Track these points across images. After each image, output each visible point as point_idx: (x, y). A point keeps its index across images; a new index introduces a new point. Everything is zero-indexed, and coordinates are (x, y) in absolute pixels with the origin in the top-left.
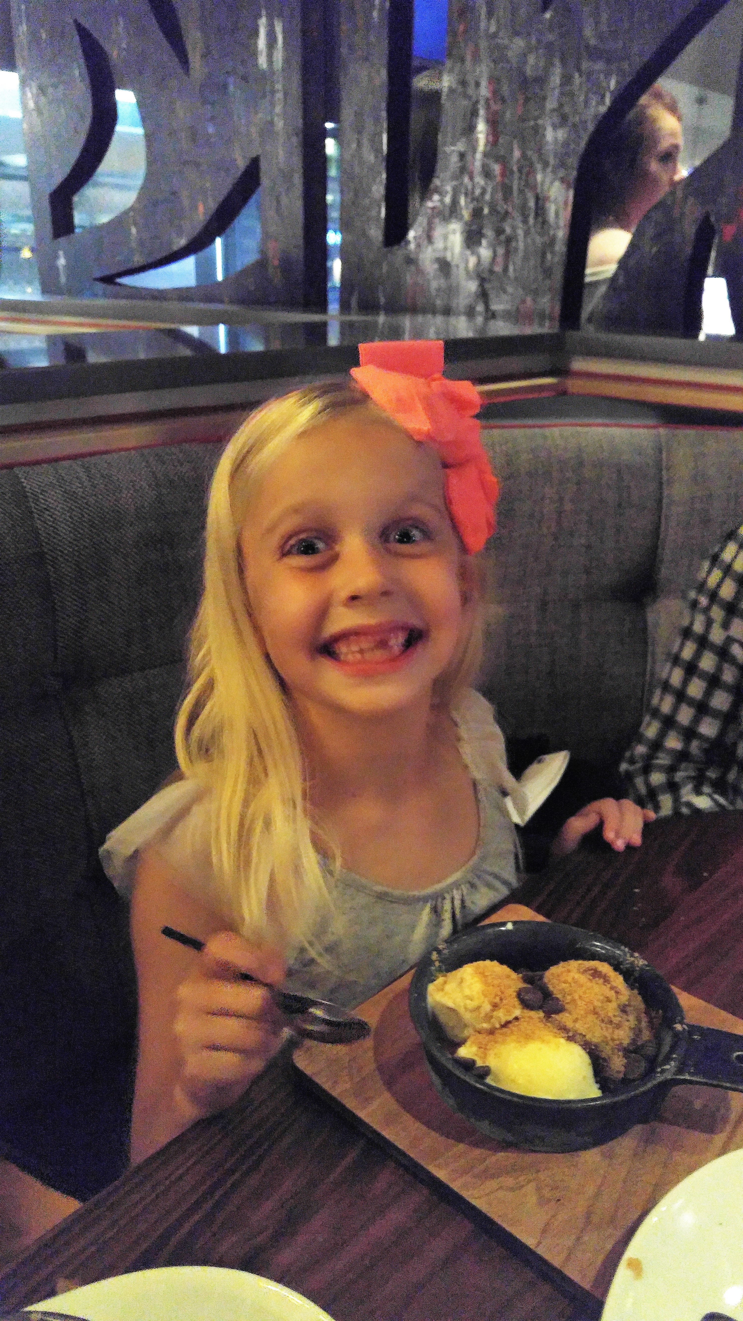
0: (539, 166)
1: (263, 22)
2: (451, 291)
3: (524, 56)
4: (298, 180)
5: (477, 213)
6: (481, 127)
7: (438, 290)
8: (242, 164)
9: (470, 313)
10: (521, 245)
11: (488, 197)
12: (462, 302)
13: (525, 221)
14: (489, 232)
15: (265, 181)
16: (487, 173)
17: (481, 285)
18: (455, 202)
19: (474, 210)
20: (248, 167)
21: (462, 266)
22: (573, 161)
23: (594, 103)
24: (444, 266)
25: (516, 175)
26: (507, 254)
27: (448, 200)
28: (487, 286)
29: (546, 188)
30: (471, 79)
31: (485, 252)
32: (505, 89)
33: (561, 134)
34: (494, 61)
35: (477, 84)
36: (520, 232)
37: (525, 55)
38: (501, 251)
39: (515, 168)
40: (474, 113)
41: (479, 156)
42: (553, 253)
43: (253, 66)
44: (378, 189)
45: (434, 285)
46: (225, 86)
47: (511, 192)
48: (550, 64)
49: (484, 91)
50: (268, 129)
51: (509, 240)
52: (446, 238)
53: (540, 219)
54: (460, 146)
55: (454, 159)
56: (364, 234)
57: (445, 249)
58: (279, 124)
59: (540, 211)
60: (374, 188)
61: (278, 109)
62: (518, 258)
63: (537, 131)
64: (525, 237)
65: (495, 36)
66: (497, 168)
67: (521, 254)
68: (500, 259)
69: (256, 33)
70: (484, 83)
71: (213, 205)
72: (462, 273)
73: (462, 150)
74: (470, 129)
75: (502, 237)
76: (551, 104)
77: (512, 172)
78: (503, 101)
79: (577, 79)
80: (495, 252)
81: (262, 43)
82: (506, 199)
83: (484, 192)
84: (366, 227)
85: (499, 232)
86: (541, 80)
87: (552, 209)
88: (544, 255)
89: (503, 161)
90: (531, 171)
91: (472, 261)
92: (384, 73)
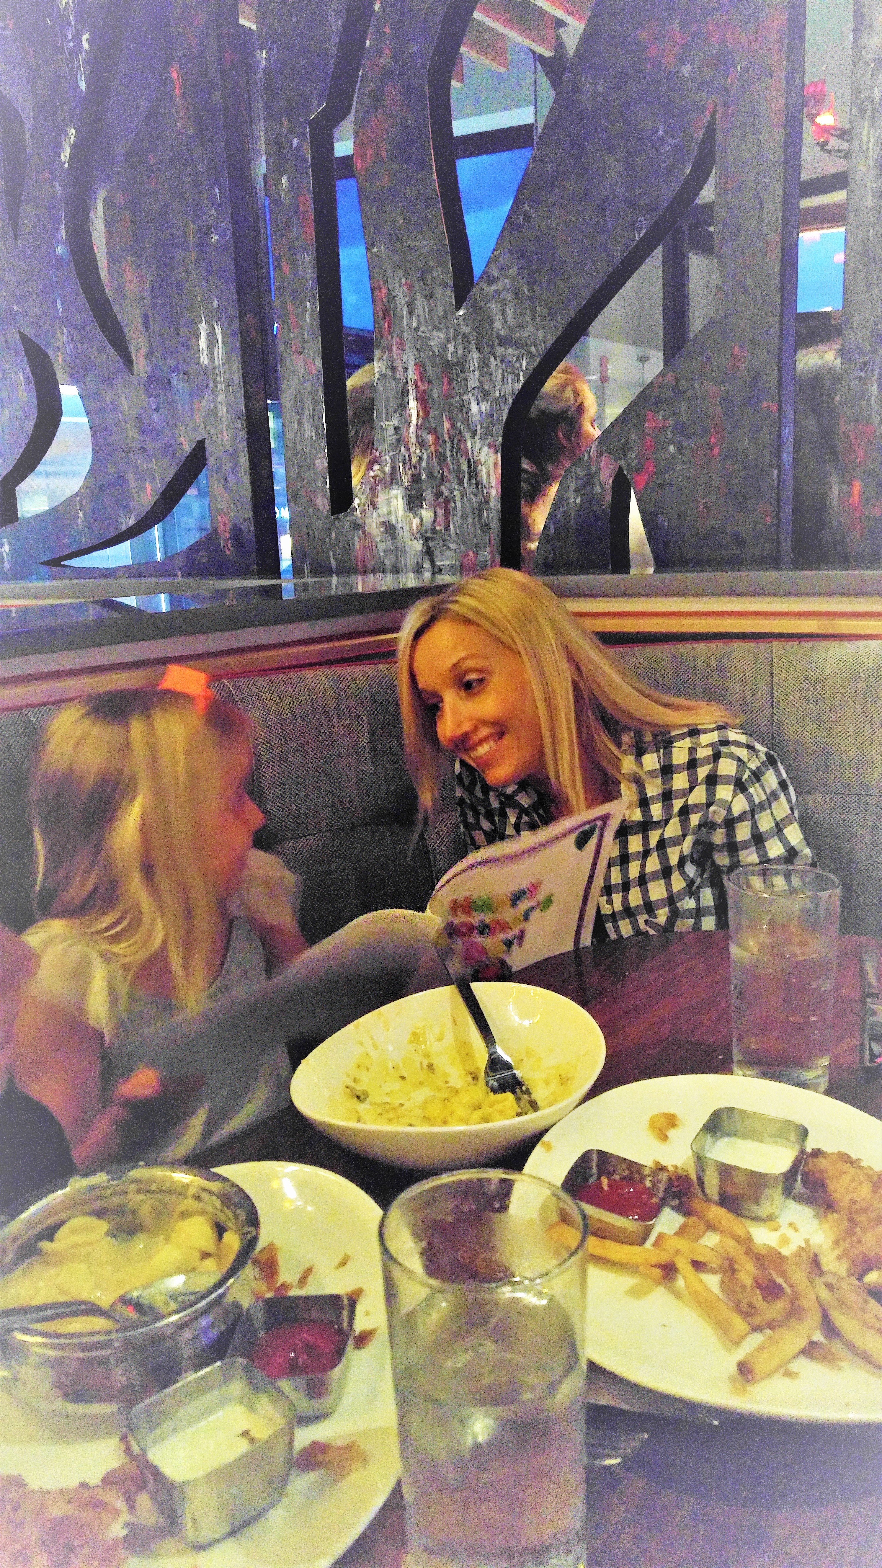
0: (468, 435)
1: (203, 327)
2: (398, 551)
3: (444, 346)
4: (244, 459)
5: (416, 479)
6: (413, 405)
7: (385, 551)
8: (187, 448)
9: (418, 569)
10: (459, 505)
11: (424, 464)
12: (410, 560)
13: (461, 482)
14: (428, 495)
15: (211, 461)
16: (421, 443)
17: (426, 544)
18: (394, 468)
19: (412, 475)
20: (194, 449)
21: (406, 529)
22: (498, 430)
23: (510, 381)
24: (390, 529)
25: (448, 444)
26: (447, 513)
27: (387, 469)
28: (431, 544)
29: (476, 454)
30: (398, 364)
31: (427, 514)
32: (431, 372)
33: (485, 407)
34: (418, 350)
35: (405, 369)
36: (457, 493)
37: (446, 345)
38: (441, 512)
39: (447, 439)
40: (405, 393)
41: (412, 429)
42: (489, 510)
43: (195, 364)
44: (322, 463)
45: (382, 547)
46: (169, 382)
47: (445, 459)
48: (467, 350)
49: (412, 375)
50: (212, 414)
51: (447, 502)
52: (389, 503)
53: (474, 481)
54: (395, 421)
55: (391, 431)
56: (311, 503)
57: (389, 513)
58: (223, 410)
59: (473, 472)
60: (318, 462)
61: (221, 398)
62: (457, 518)
63: (463, 406)
64: (462, 497)
65: (417, 329)
66: (430, 438)
67: (459, 513)
68: (441, 519)
69: (197, 336)
70: (411, 368)
71: (160, 486)
72: (407, 535)
73: (397, 424)
74: (404, 405)
75: (441, 500)
76: (473, 382)
77: (444, 442)
78: (430, 381)
79: (493, 362)
80: (435, 513)
81: (203, 343)
82: (440, 464)
83: (420, 459)
84: (313, 497)
85: (438, 495)
86: (461, 364)
87: (483, 471)
88: (480, 512)
89: (435, 432)
90: (462, 439)
91: (416, 522)
92: (319, 363)
